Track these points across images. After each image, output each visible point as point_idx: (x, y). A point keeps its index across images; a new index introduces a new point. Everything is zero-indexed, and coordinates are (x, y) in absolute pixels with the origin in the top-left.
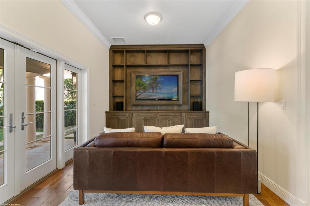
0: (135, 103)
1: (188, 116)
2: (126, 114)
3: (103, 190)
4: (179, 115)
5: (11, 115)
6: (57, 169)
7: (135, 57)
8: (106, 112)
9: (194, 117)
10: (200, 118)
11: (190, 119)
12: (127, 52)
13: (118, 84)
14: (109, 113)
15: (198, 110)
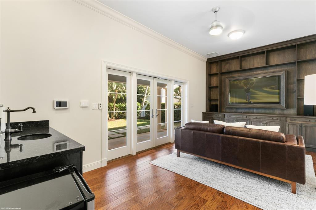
0: (229, 106)
1: (290, 121)
2: (219, 115)
3: (188, 152)
4: (277, 119)
5: (152, 110)
6: (170, 142)
7: (229, 64)
8: (203, 113)
9: (300, 122)
10: (310, 125)
11: (293, 124)
12: (222, 61)
13: (213, 89)
14: (205, 113)
15: (310, 115)
